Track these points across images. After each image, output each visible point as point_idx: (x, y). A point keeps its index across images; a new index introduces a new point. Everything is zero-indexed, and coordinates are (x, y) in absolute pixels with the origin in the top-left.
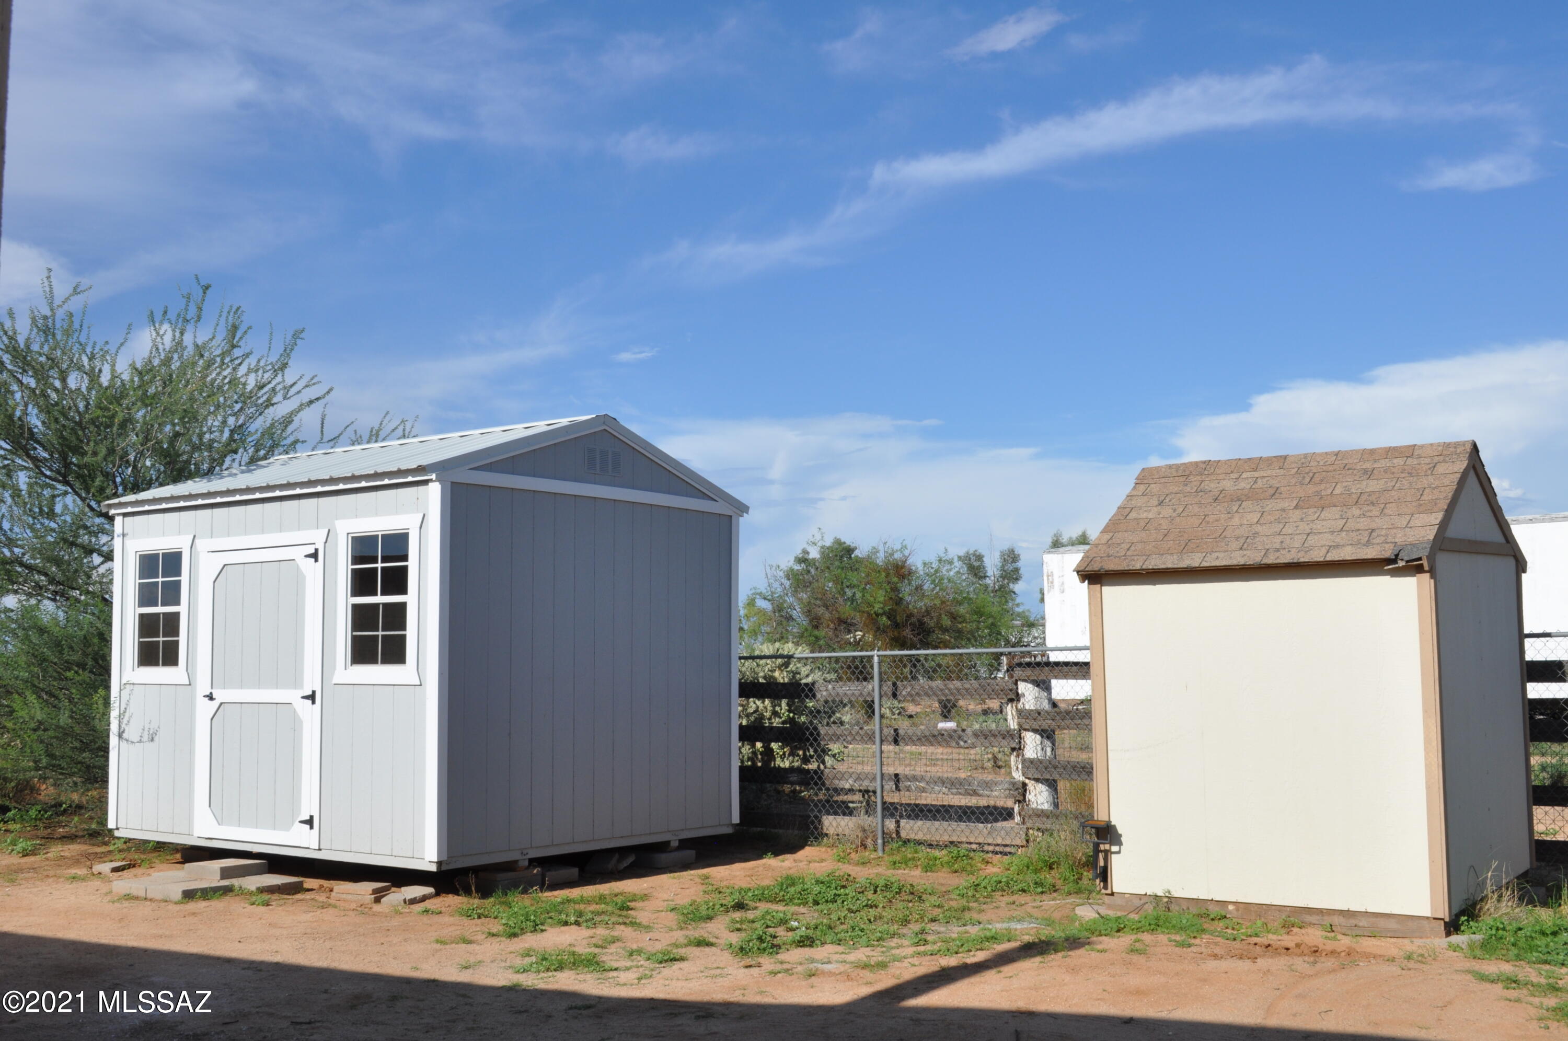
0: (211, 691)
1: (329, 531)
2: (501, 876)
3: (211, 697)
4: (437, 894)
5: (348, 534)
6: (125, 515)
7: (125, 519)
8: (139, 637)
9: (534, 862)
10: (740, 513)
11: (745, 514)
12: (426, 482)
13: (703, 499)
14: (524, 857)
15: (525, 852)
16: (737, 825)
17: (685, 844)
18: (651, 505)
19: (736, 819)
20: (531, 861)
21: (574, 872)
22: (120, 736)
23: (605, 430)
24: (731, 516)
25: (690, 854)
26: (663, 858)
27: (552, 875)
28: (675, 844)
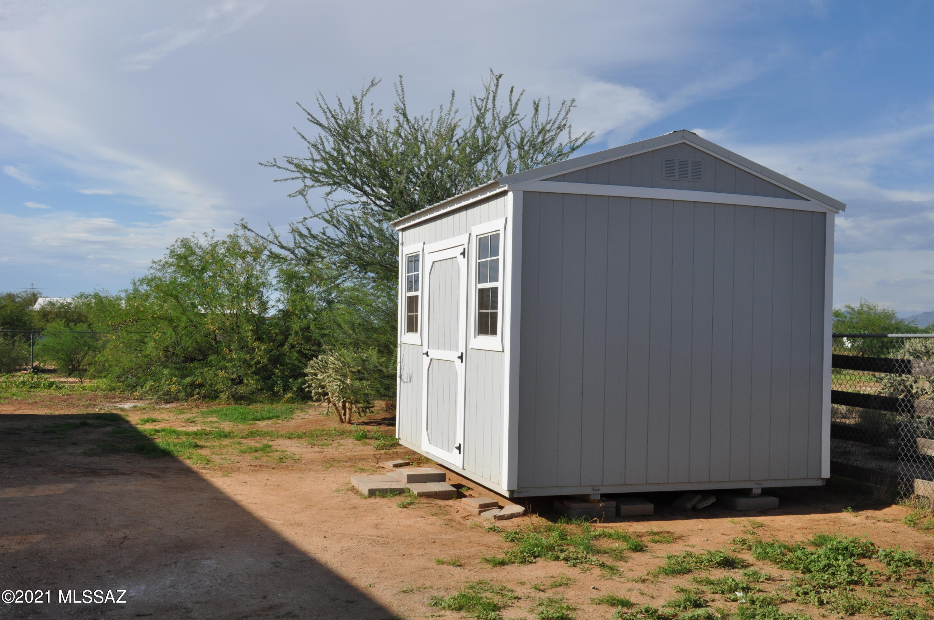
0: (427, 350)
1: (470, 234)
2: (575, 505)
3: (427, 354)
4: (524, 514)
5: (477, 236)
6: (403, 230)
7: (404, 233)
8: (408, 313)
9: (606, 497)
10: (836, 210)
11: (841, 211)
12: (504, 193)
13: (794, 199)
14: (595, 492)
15: (596, 488)
16: (827, 480)
17: (766, 492)
18: (735, 205)
19: (826, 473)
20: (602, 495)
21: (650, 507)
22: (401, 378)
23: (684, 143)
24: (826, 213)
25: (773, 501)
26: (742, 502)
27: (625, 508)
28: (757, 491)
